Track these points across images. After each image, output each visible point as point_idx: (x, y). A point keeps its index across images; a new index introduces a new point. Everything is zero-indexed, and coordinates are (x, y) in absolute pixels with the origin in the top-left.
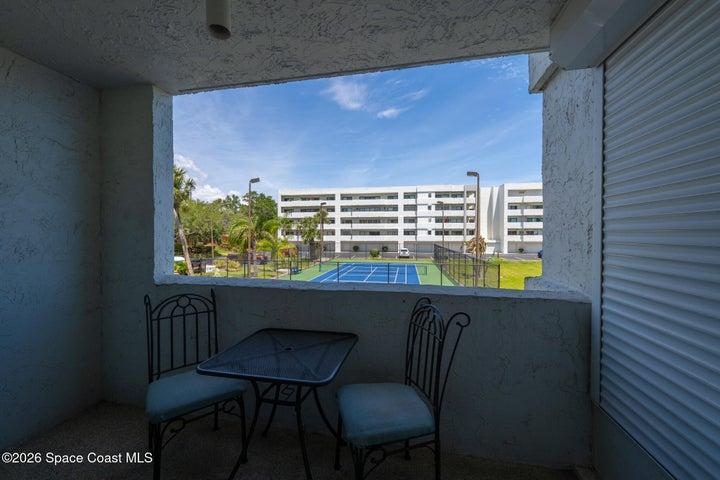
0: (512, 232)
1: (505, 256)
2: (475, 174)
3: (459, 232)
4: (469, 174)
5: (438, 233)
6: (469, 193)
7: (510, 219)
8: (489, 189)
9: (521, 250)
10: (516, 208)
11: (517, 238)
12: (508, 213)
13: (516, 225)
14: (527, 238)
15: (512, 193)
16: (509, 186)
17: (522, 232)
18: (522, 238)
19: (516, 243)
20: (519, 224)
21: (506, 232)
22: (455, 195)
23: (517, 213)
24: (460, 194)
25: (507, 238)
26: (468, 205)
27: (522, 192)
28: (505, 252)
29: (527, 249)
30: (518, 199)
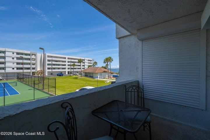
0: (49, 69)
1: (47, 76)
2: (42, 49)
3: (28, 69)
4: (40, 48)
5: (17, 69)
6: (32, 55)
7: (48, 65)
8: (41, 54)
9: (52, 74)
10: (50, 61)
11: (50, 70)
12: (47, 62)
13: (50, 66)
14: (53, 70)
15: (48, 56)
16: (47, 54)
17: (52, 69)
18: (52, 70)
19: (50, 72)
20: (51, 66)
21: (47, 69)
22: (26, 55)
23: (50, 63)
24: (29, 55)
25: (47, 70)
26: (32, 59)
27: (52, 57)
28: (47, 75)
29: (53, 73)
30: (51, 59)
